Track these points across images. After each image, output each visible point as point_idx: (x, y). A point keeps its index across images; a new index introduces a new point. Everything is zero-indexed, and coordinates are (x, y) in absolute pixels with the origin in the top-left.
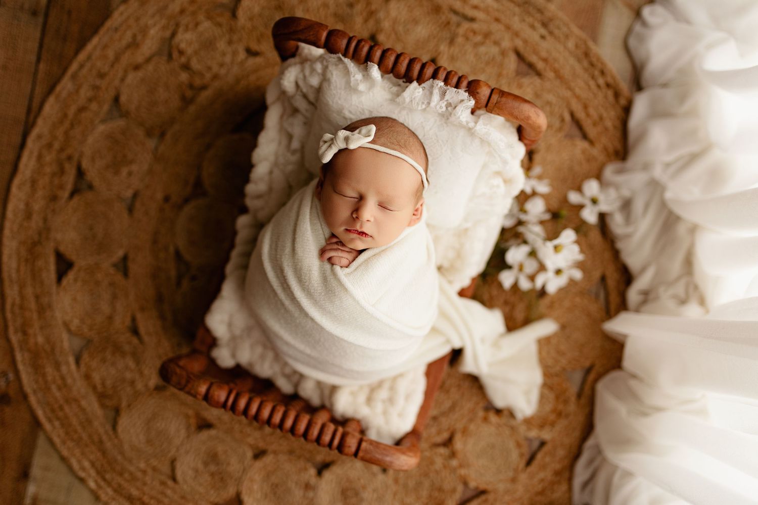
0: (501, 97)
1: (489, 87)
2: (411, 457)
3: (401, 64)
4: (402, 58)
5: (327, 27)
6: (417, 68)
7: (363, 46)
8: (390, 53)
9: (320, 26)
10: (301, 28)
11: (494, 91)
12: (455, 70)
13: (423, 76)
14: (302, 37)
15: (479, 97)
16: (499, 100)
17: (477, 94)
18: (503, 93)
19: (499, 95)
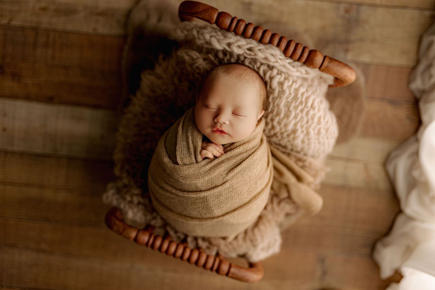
0: (331, 62)
1: (323, 55)
4: (266, 34)
5: (217, 10)
7: (241, 25)
9: (214, 9)
10: (200, 10)
11: (326, 58)
12: (301, 42)
14: (200, 16)
15: (316, 62)
16: (329, 64)
17: (315, 61)
18: (332, 60)
19: (329, 61)
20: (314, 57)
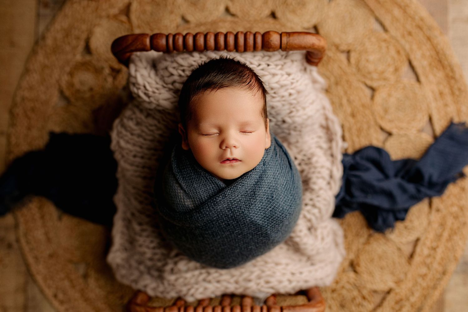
0: (289, 37)
1: (278, 33)
2: (320, 307)
3: (209, 41)
4: (208, 36)
5: (147, 35)
6: (222, 40)
7: (178, 39)
8: (198, 36)
9: (143, 35)
10: (130, 42)
11: (283, 35)
12: (248, 30)
13: (228, 43)
14: (133, 48)
15: (273, 43)
16: (288, 39)
17: (271, 42)
18: (289, 34)
19: (287, 36)
20: (269, 39)
